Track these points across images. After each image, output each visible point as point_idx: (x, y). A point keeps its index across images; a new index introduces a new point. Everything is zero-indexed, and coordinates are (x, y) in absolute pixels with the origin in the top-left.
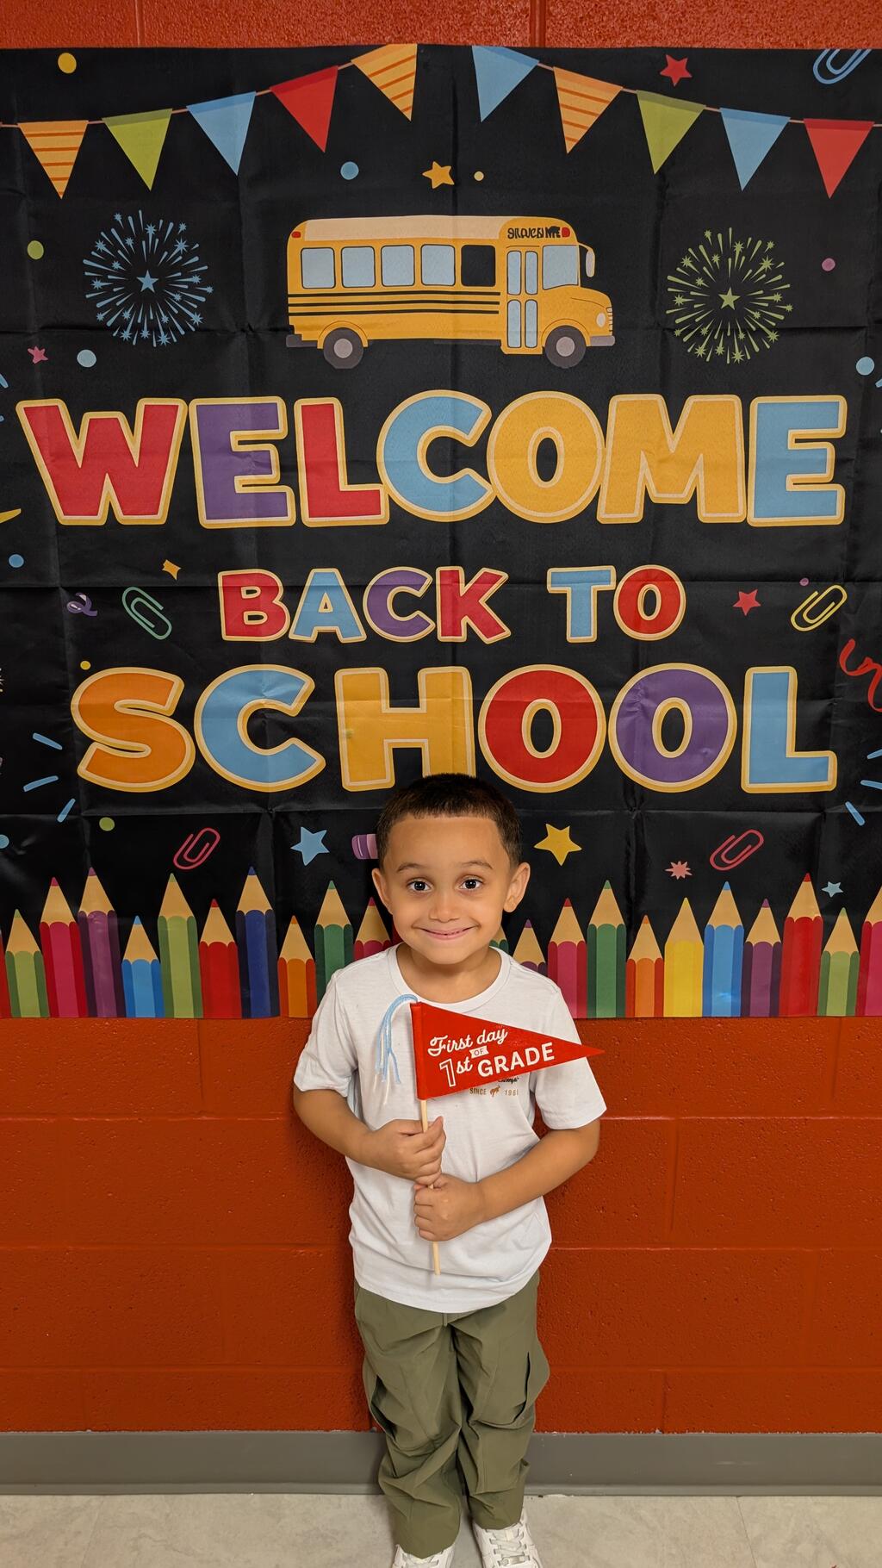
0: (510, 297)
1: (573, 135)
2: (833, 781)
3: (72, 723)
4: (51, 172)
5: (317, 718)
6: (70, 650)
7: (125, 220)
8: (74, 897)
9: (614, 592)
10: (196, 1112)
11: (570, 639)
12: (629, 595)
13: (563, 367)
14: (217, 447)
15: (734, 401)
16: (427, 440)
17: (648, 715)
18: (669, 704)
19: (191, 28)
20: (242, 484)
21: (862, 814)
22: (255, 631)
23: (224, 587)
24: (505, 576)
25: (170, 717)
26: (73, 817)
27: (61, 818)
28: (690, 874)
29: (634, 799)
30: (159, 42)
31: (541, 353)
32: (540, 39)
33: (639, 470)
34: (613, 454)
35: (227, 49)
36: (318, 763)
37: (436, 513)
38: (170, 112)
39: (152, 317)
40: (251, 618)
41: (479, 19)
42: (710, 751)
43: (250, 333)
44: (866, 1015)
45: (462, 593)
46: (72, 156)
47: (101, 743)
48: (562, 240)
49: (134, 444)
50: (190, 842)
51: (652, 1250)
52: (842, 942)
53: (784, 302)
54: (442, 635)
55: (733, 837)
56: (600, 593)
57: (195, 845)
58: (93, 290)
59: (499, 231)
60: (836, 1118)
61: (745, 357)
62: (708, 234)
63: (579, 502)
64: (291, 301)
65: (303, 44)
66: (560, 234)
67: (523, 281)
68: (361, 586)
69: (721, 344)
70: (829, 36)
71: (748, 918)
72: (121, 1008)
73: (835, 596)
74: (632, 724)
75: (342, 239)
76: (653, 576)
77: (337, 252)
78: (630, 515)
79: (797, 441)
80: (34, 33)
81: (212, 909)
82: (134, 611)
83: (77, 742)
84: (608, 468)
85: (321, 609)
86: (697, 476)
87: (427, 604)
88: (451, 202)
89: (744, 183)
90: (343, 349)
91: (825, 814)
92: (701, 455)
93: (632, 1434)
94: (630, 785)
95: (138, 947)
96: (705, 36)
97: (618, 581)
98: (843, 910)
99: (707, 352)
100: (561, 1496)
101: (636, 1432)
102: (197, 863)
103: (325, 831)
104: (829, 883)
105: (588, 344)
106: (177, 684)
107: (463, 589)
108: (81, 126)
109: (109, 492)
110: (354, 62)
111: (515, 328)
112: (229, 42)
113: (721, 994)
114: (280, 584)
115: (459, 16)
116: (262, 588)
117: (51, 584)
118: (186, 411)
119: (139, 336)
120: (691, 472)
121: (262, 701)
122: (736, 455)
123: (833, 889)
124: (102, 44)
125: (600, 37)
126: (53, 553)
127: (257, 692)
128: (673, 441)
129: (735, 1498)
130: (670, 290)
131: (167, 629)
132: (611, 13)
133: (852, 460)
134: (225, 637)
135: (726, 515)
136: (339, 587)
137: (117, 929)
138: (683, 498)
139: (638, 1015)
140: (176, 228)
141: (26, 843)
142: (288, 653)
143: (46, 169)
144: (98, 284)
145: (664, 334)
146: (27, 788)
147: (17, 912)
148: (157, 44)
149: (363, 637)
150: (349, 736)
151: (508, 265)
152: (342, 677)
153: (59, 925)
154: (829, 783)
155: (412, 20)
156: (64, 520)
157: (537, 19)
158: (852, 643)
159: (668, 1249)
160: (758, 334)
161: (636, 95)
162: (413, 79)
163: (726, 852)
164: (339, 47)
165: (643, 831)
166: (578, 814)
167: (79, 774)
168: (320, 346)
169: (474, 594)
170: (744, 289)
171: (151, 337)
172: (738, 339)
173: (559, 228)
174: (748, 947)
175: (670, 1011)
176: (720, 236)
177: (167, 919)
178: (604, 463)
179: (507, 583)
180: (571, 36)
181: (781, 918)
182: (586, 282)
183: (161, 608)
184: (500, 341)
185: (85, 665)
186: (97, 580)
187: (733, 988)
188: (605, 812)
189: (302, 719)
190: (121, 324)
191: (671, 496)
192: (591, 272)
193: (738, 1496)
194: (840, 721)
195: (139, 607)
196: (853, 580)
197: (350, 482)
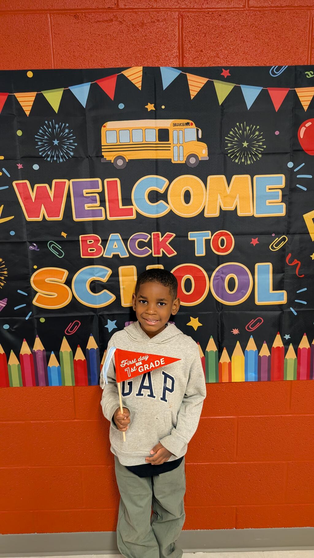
0: (174, 145)
1: (193, 94)
2: (286, 301)
3: (31, 287)
4: (24, 108)
5: (113, 283)
6: (30, 262)
7: (48, 123)
8: (31, 345)
9: (210, 239)
10: (73, 418)
11: (197, 255)
12: (216, 240)
13: (192, 167)
14: (79, 195)
15: (248, 177)
16: (147, 192)
17: (223, 279)
18: (231, 275)
19: (70, 63)
20: (87, 207)
21: (295, 311)
22: (92, 254)
23: (81, 240)
24: (174, 235)
25: (64, 284)
26: (31, 318)
27: (27, 318)
28: (239, 333)
29: (220, 308)
30: (60, 67)
31: (185, 163)
32: (182, 64)
33: (217, 199)
34: (209, 195)
35: (81, 69)
36: (113, 298)
37: (151, 215)
38: (63, 89)
39: (57, 153)
40: (90, 250)
41: (162, 59)
42: (244, 291)
43: (90, 158)
44: (300, 379)
45: (160, 240)
46: (31, 103)
47: (41, 293)
48: (191, 126)
49: (51, 194)
50: (70, 325)
51: (230, 463)
52: (291, 355)
53: (263, 145)
54: (154, 254)
55: (253, 320)
56: (206, 240)
57: (72, 326)
58: (38, 145)
59: (170, 124)
60: (292, 415)
61: (251, 163)
62: (238, 124)
63: (199, 210)
64: (103, 147)
65: (106, 67)
66: (190, 125)
67: (178, 140)
68: (127, 239)
69: (243, 159)
70: (274, 62)
71: (259, 347)
72: (47, 383)
73: (284, 239)
74: (218, 283)
75: (119, 127)
76: (224, 234)
77: (118, 131)
78: (215, 214)
79: (269, 189)
80: (19, 65)
81: (78, 348)
82: (52, 249)
83: (33, 293)
84: (207, 200)
85: (114, 247)
86: (237, 201)
87: (149, 244)
88: (154, 115)
89: (249, 108)
90: (120, 163)
91: (283, 311)
92: (238, 195)
93: (225, 530)
94: (218, 302)
95: (53, 362)
96: (235, 62)
97: (212, 236)
98: (291, 344)
99: (239, 161)
100: (201, 553)
101: (226, 529)
102: (73, 332)
103: (116, 321)
104: (286, 335)
105: (200, 160)
106: (66, 273)
107: (161, 239)
108: (35, 94)
109: (43, 210)
110: (122, 72)
111: (176, 154)
112: (82, 67)
113: (251, 374)
114: (100, 239)
115: (156, 58)
116: (94, 240)
117: (24, 241)
118: (69, 183)
119: (53, 159)
120: (235, 199)
121: (94, 277)
122: (249, 194)
123: (287, 337)
124: (41, 68)
125: (201, 63)
126: (25, 230)
127: (92, 275)
128: (228, 190)
129: (262, 552)
130: (226, 142)
131: (63, 254)
132: (204, 56)
133: (288, 195)
134: (82, 257)
135: (246, 214)
136: (120, 239)
137: (45, 356)
138: (232, 208)
139: (222, 382)
140: (65, 125)
141: (15, 327)
142: (103, 261)
143: (23, 108)
144: (40, 143)
145: (225, 156)
146: (15, 308)
147: (12, 350)
148: (59, 68)
149: (128, 255)
150: (124, 289)
151: (173, 134)
152: (121, 269)
153: (26, 355)
154: (284, 301)
155: (141, 59)
156: (28, 219)
157: (181, 58)
158: (290, 255)
159: (236, 463)
160: (256, 155)
161: (213, 81)
162: (141, 77)
163: (251, 325)
164: (117, 68)
165: (223, 318)
166: (201, 313)
167: (33, 303)
168: (112, 162)
169: (164, 241)
170: (250, 141)
171: (57, 160)
172: (249, 157)
173: (189, 123)
174: (259, 357)
175: (233, 380)
176: (242, 124)
177: (63, 352)
178: (206, 198)
179: (175, 237)
180: (192, 64)
181: (270, 347)
182: (199, 140)
183: (61, 248)
184: (171, 159)
185: (35, 267)
186: (38, 239)
187: (255, 371)
188: (210, 312)
189: (107, 283)
190: (47, 156)
191: (228, 208)
192: (200, 136)
193: (263, 551)
194: (287, 281)
195: (53, 247)
196: (289, 234)
197: (123, 205)
